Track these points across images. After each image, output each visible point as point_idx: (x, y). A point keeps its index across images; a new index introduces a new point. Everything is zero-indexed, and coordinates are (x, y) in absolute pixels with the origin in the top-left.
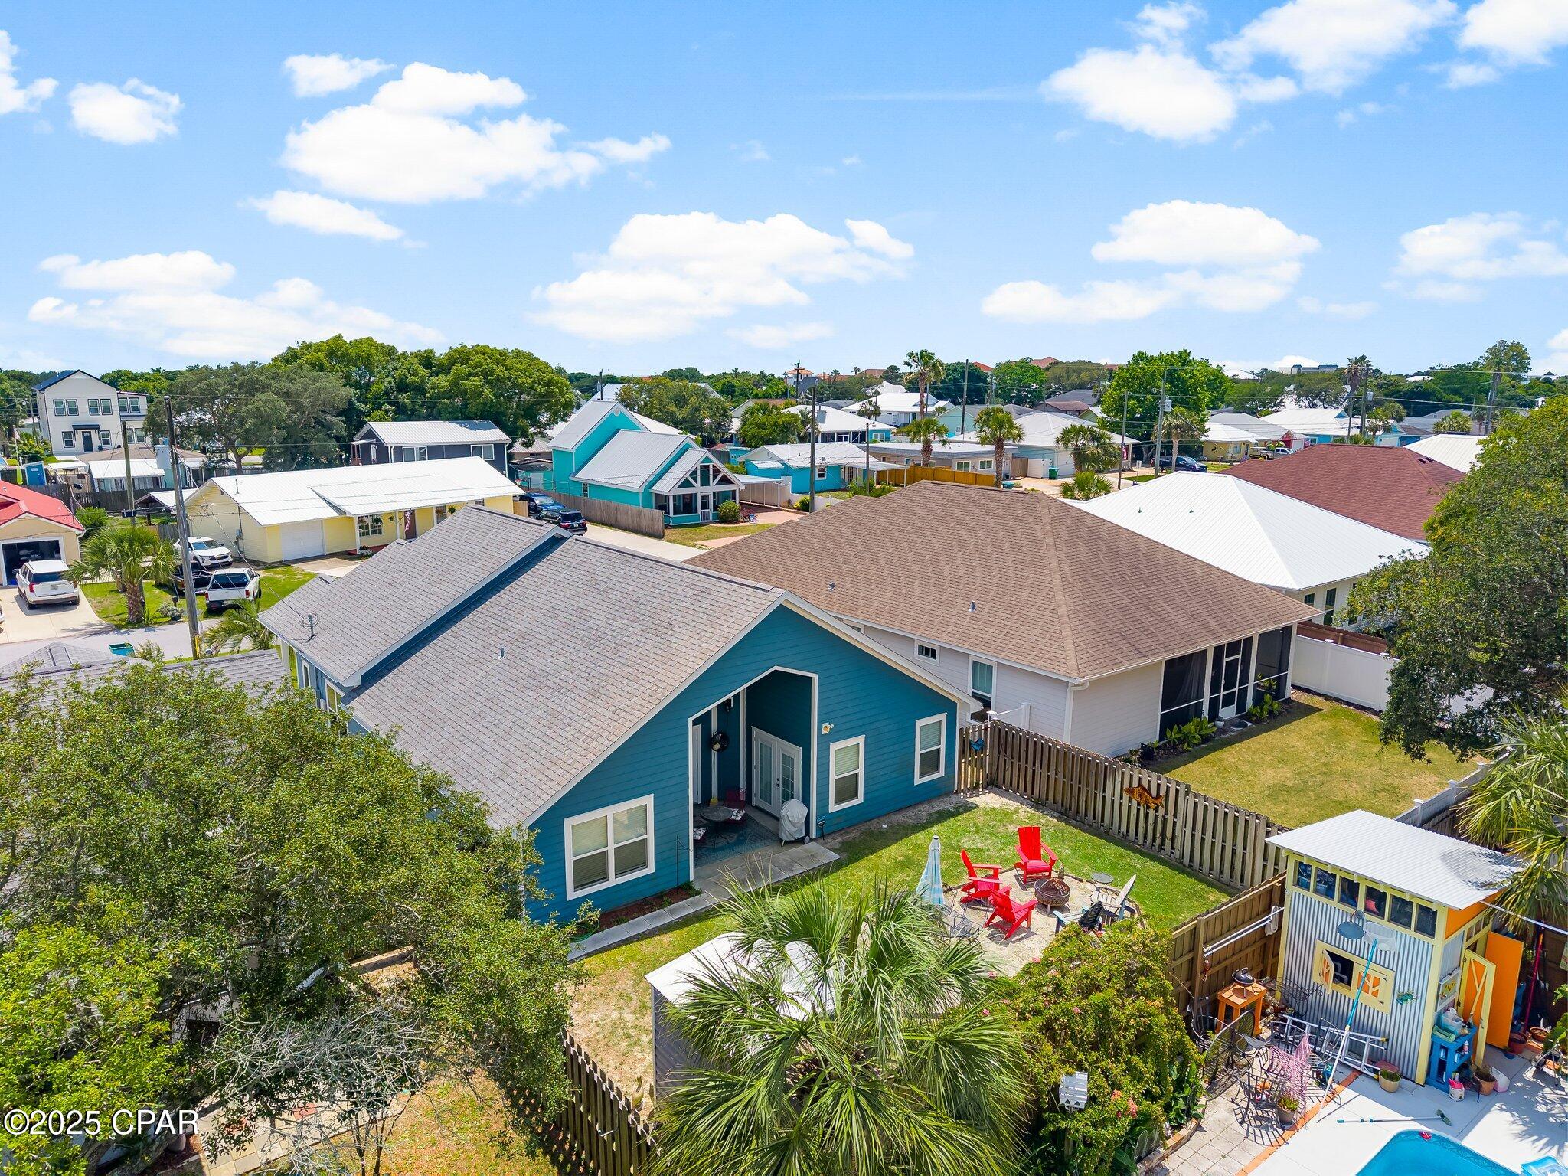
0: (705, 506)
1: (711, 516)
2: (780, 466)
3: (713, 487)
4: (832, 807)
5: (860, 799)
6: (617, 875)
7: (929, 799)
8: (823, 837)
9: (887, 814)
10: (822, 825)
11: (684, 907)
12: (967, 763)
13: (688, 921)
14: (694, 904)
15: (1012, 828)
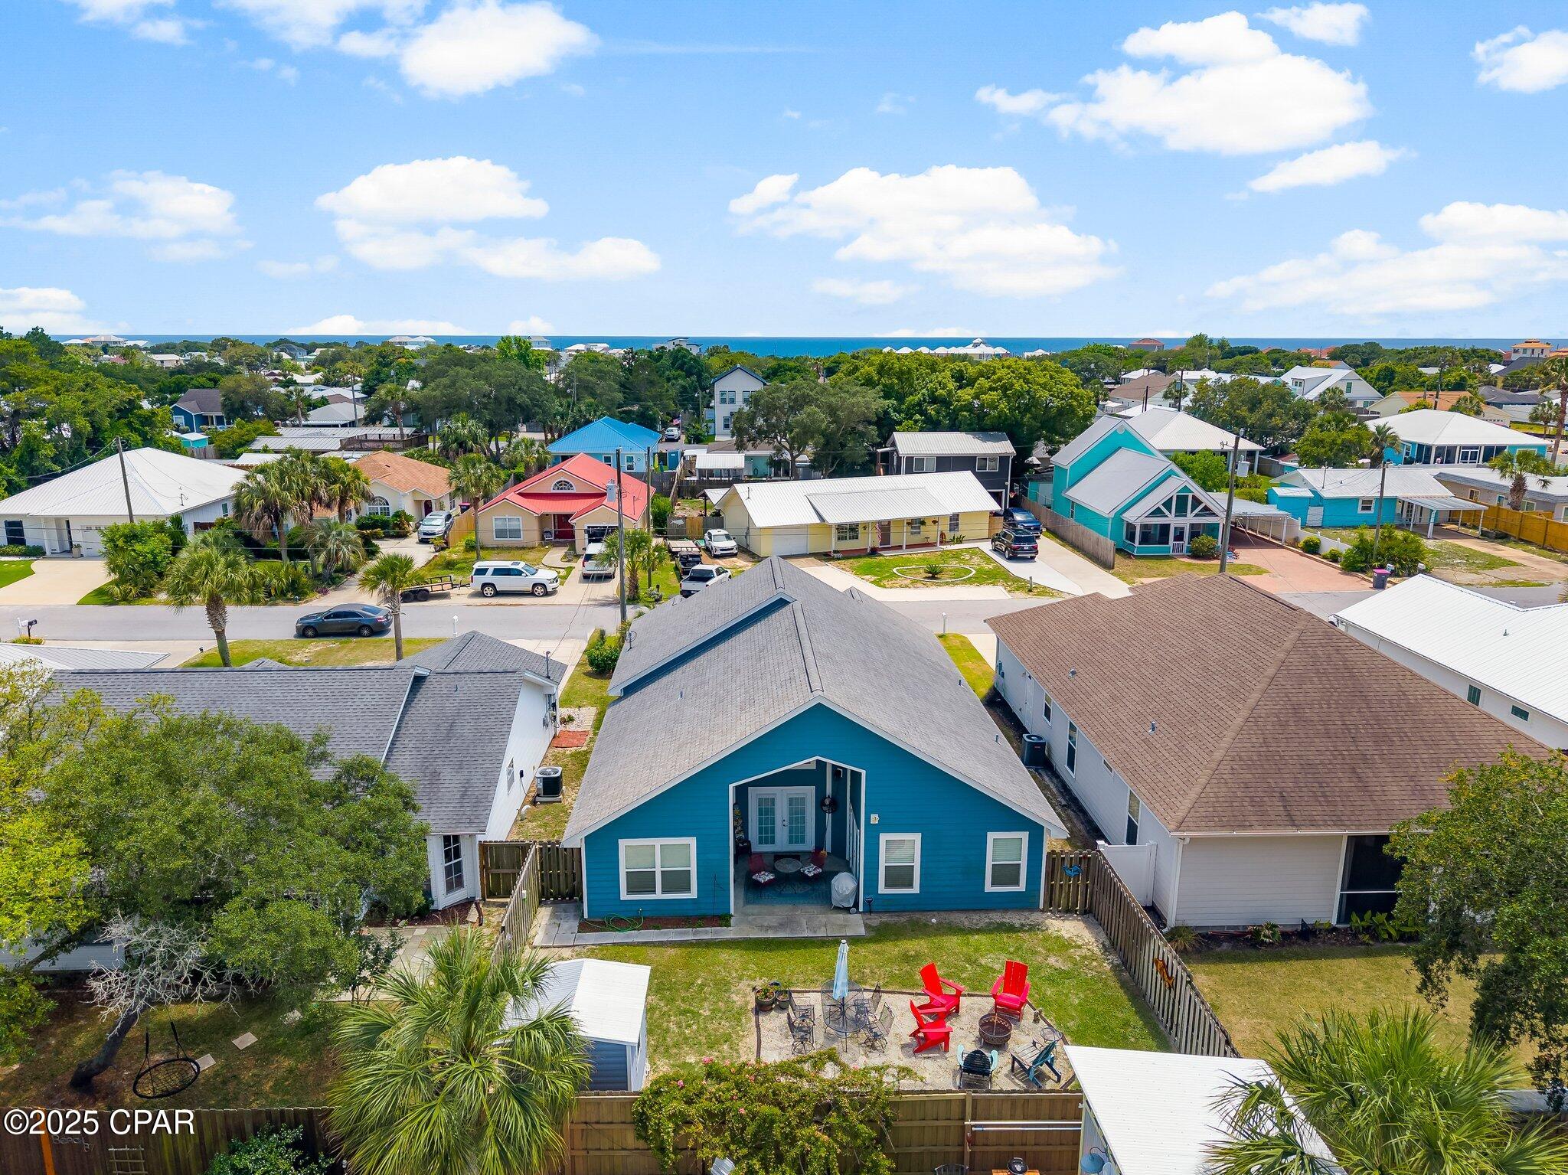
0: (1179, 537)
1: (1185, 549)
2: (1311, 495)
3: (1190, 519)
4: (882, 889)
5: (916, 889)
6: (664, 891)
7: (1006, 910)
8: (871, 912)
9: (951, 911)
10: (869, 902)
11: (707, 933)
12: (1058, 886)
13: (699, 944)
14: (716, 932)
15: (1052, 960)
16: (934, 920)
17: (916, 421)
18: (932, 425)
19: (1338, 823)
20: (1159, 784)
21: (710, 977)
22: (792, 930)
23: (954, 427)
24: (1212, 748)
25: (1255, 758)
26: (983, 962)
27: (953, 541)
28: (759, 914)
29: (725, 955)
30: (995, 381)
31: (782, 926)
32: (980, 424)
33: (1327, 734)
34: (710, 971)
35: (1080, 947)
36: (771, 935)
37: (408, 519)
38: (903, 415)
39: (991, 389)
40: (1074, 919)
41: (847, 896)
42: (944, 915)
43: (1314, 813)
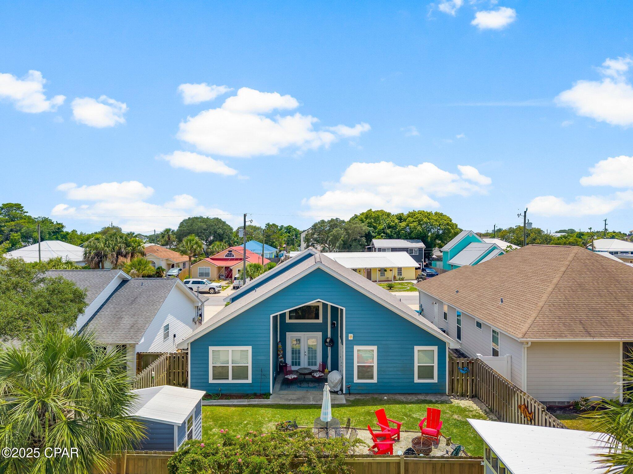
4: (356, 380)
5: (375, 380)
6: (233, 379)
7: (427, 394)
8: (350, 394)
9: (396, 394)
10: (349, 387)
11: (255, 401)
12: (456, 380)
13: (249, 406)
14: (260, 401)
15: (455, 416)
16: (385, 398)
17: (382, 236)
18: (390, 237)
19: (616, 335)
20: (510, 321)
21: (252, 420)
22: (304, 401)
23: (399, 238)
24: (537, 302)
25: (562, 305)
26: (414, 416)
27: (400, 279)
28: (287, 394)
29: (262, 411)
30: (415, 219)
31: (298, 399)
32: (409, 237)
33: (600, 295)
34: (253, 418)
35: (471, 411)
36: (291, 403)
37: (163, 270)
38: (376, 234)
39: (413, 222)
40: (466, 400)
41: (337, 384)
42: (391, 396)
43: (601, 331)
